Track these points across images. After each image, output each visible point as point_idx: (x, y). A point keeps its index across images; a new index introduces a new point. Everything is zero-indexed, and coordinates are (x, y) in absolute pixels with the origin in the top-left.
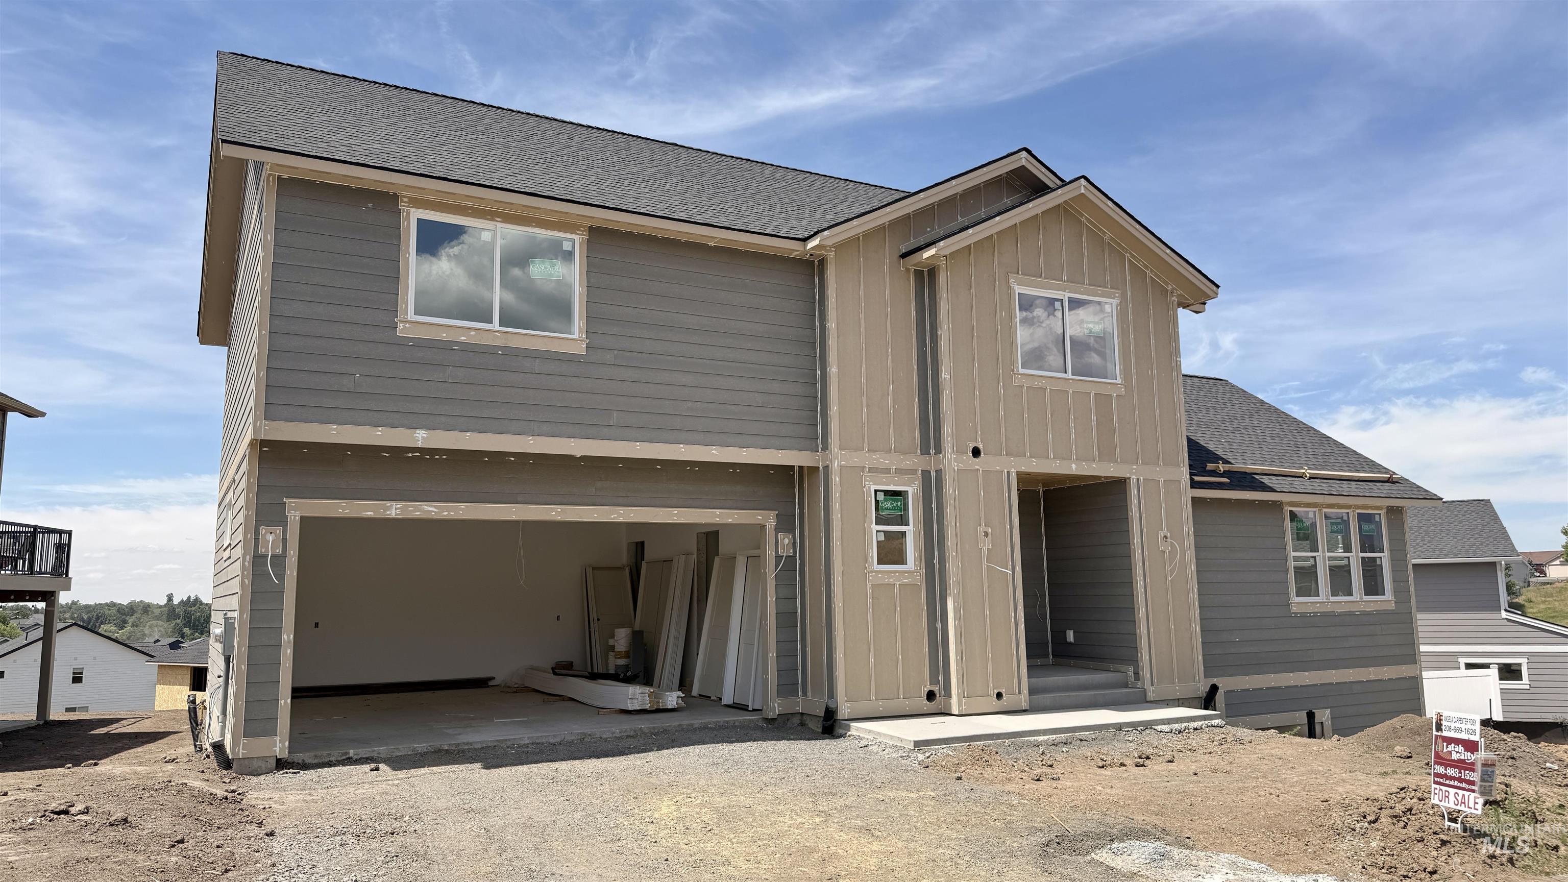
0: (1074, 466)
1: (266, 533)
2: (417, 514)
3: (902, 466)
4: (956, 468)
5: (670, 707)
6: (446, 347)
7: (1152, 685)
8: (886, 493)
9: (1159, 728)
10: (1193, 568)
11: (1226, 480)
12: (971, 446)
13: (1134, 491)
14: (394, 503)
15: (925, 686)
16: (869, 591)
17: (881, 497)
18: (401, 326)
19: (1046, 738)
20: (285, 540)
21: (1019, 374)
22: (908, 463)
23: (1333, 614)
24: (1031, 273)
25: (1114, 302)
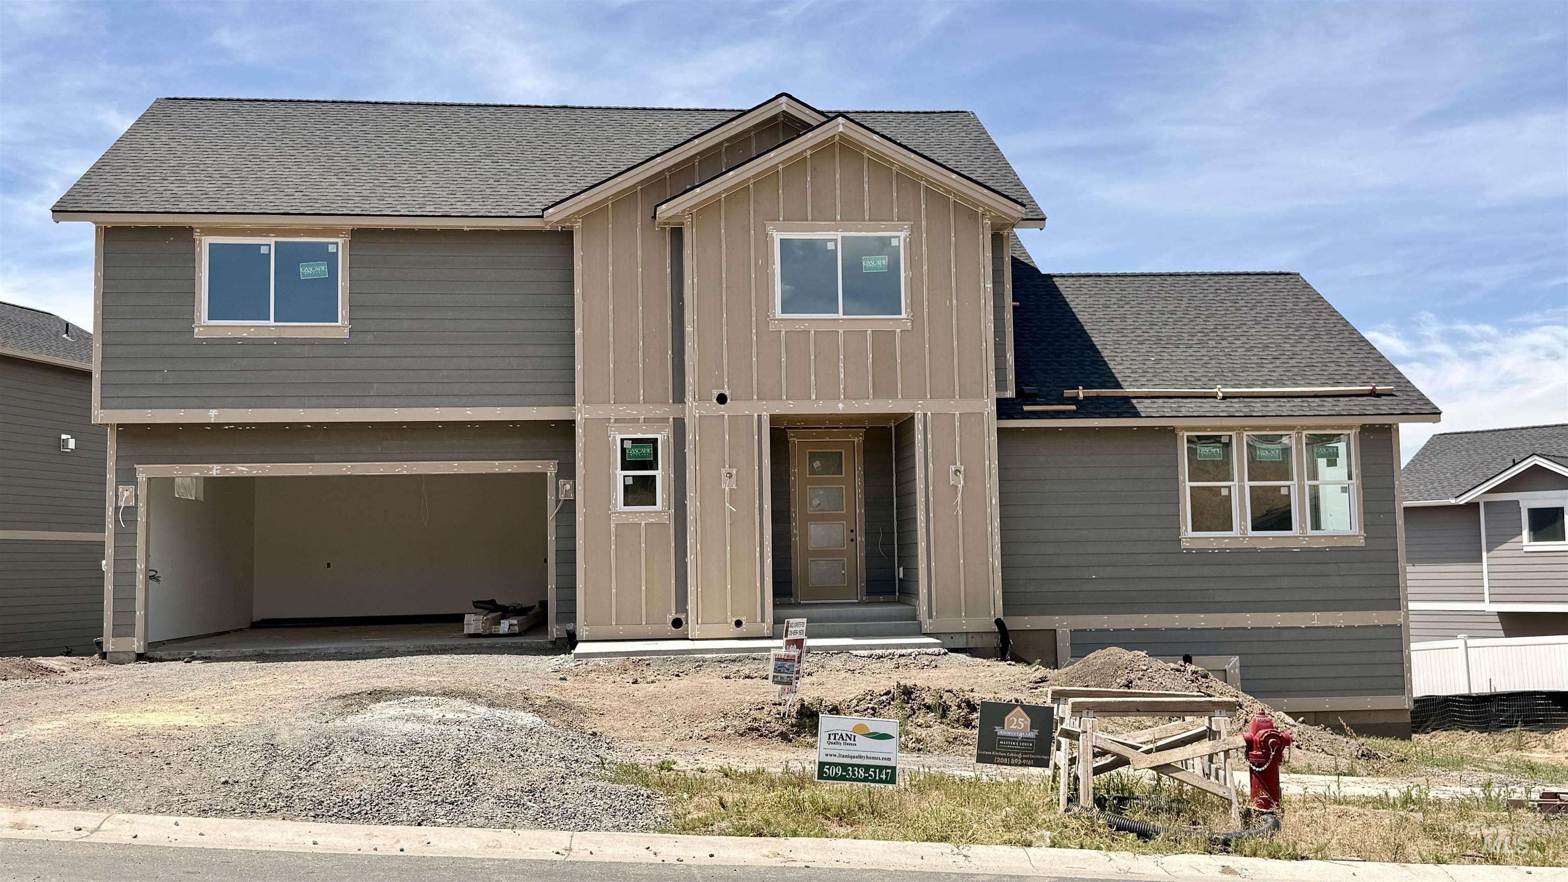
0: (841, 406)
1: (123, 491)
2: (233, 474)
3: (651, 416)
4: (697, 415)
6: (233, 342)
7: (930, 617)
8: (634, 441)
10: (994, 501)
11: (1074, 407)
12: (716, 393)
13: (919, 426)
14: (215, 465)
15: (671, 614)
16: (613, 530)
17: (628, 445)
18: (196, 330)
20: (136, 496)
21: (776, 320)
22: (658, 411)
23: (1253, 551)
24: (797, 217)
25: (902, 235)
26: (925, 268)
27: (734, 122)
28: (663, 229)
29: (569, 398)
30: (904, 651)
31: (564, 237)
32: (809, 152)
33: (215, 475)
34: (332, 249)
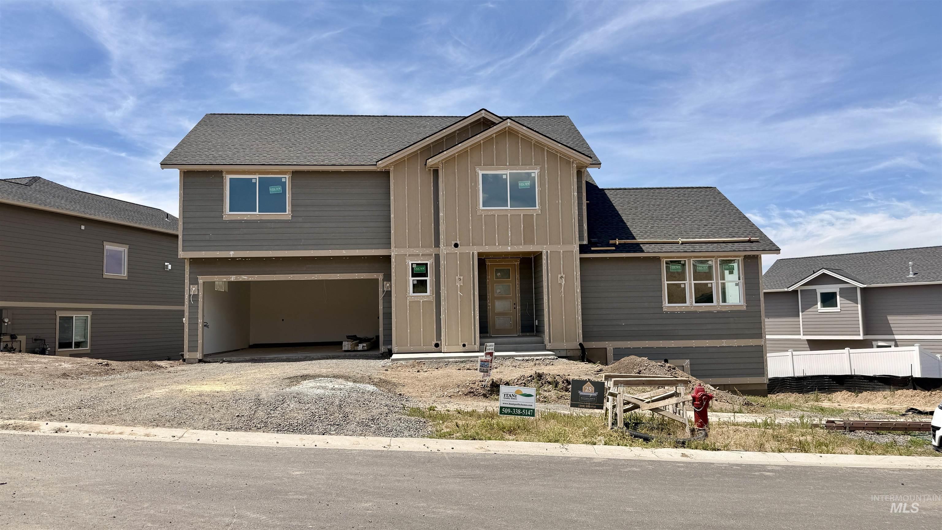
0: (509, 248)
1: (192, 288)
2: (241, 280)
3: (425, 253)
4: (445, 253)
5: (359, 350)
6: (240, 222)
7: (550, 342)
8: (417, 264)
9: (516, 358)
10: (578, 291)
11: (614, 248)
12: (453, 243)
13: (544, 257)
14: (233, 276)
15: (434, 341)
16: (408, 304)
17: (414, 266)
18: (224, 216)
19: (454, 360)
20: (198, 289)
21: (480, 210)
22: (427, 251)
23: (695, 312)
24: (489, 164)
25: (536, 171)
26: (547, 186)
27: (461, 122)
28: (430, 170)
29: (388, 245)
30: (538, 358)
31: (386, 174)
32: (494, 135)
33: (233, 280)
34: (283, 180)
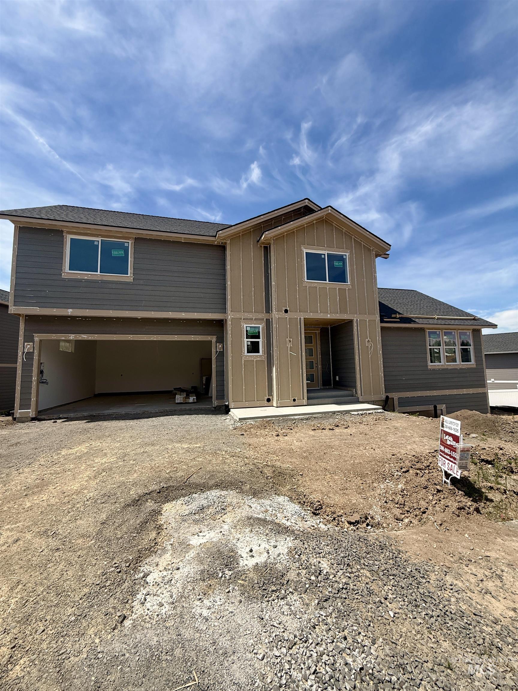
0: (329, 315)
1: (27, 345)
2: (80, 338)
3: (257, 317)
4: (277, 317)
5: (190, 402)
6: (80, 281)
7: (362, 396)
8: (251, 327)
10: (380, 352)
11: (399, 320)
12: (284, 309)
13: (355, 324)
14: (72, 335)
15: (266, 396)
17: (248, 329)
18: (63, 274)
20: (33, 347)
21: (305, 282)
22: (260, 316)
23: (447, 369)
24: (311, 244)
25: (347, 254)
26: (355, 267)
28: (261, 246)
29: (224, 310)
31: (222, 248)
32: (315, 222)
33: (72, 339)
34: (126, 245)
